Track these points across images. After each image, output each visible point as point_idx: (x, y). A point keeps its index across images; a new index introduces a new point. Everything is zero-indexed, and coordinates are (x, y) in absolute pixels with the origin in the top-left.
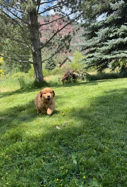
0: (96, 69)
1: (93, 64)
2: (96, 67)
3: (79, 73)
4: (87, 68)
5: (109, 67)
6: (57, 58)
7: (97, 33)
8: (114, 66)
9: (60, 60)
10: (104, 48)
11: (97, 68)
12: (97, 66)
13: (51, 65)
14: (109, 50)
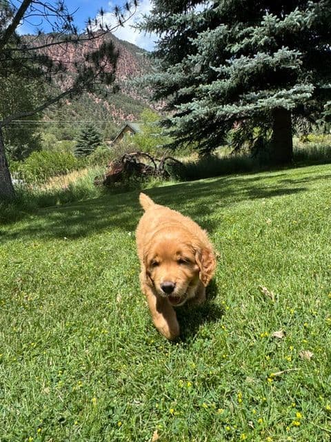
0: (197, 148)
1: (188, 136)
2: (197, 142)
3: (153, 161)
4: (173, 146)
5: (227, 144)
6: (106, 128)
7: (194, 42)
8: (238, 140)
9: (113, 131)
10: (217, 85)
11: (200, 146)
12: (199, 139)
13: (91, 143)
14: (231, 90)
